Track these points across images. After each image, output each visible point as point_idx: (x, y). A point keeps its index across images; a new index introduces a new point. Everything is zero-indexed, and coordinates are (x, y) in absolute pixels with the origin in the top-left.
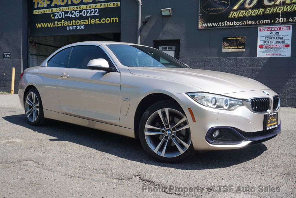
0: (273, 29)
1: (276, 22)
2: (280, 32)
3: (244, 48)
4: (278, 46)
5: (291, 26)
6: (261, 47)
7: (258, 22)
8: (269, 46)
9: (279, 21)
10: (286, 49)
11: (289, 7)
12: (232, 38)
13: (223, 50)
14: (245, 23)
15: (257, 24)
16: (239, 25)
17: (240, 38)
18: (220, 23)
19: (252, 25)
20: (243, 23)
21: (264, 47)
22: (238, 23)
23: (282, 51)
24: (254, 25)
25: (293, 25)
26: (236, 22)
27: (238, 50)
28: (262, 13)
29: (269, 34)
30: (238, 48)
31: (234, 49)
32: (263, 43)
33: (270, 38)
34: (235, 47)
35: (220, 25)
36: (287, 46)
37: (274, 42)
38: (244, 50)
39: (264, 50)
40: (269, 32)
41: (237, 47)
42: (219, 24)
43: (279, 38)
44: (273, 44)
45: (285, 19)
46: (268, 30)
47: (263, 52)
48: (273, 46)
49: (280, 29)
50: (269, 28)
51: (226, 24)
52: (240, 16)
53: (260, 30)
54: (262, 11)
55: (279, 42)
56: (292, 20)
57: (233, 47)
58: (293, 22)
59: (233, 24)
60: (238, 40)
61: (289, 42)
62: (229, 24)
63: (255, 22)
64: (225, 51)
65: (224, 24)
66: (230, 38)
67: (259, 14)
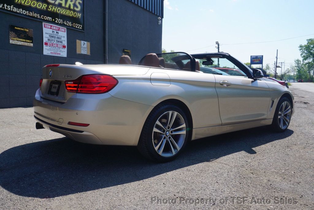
0: (54, 28)
1: (56, 22)
2: (59, 32)
3: (32, 43)
4: (58, 46)
5: (66, 28)
6: (46, 44)
7: (43, 17)
8: (52, 44)
9: (58, 21)
10: (63, 50)
11: (64, 10)
12: (20, 29)
13: (11, 41)
14: (31, 14)
15: (41, 19)
16: (26, 15)
17: (28, 30)
18: (5, 5)
19: (37, 18)
20: (29, 13)
21: (48, 44)
22: (25, 12)
23: (61, 51)
24: (39, 19)
25: (67, 28)
26: (23, 10)
27: (26, 44)
28: (45, 9)
29: (51, 33)
30: (26, 42)
31: (22, 42)
32: (47, 40)
33: (52, 37)
34: (23, 40)
35: (6, 8)
36: (64, 47)
37: (55, 41)
38: (32, 45)
39: (48, 47)
40: (51, 30)
41: (25, 40)
42: (3, 6)
43: (58, 38)
44: (55, 43)
45: (62, 20)
46: (51, 28)
47: (48, 50)
48: (55, 45)
49: (59, 30)
50: (51, 26)
51: (13, 9)
52: (26, 4)
53: (44, 26)
54: (45, 6)
55: (59, 42)
56: (66, 24)
57: (21, 40)
58: (66, 26)
59: (19, 12)
60: (26, 32)
61: (65, 43)
62: (15, 10)
63: (40, 16)
64: (13, 43)
65: (11, 8)
66: (18, 27)
67: (42, 8)
